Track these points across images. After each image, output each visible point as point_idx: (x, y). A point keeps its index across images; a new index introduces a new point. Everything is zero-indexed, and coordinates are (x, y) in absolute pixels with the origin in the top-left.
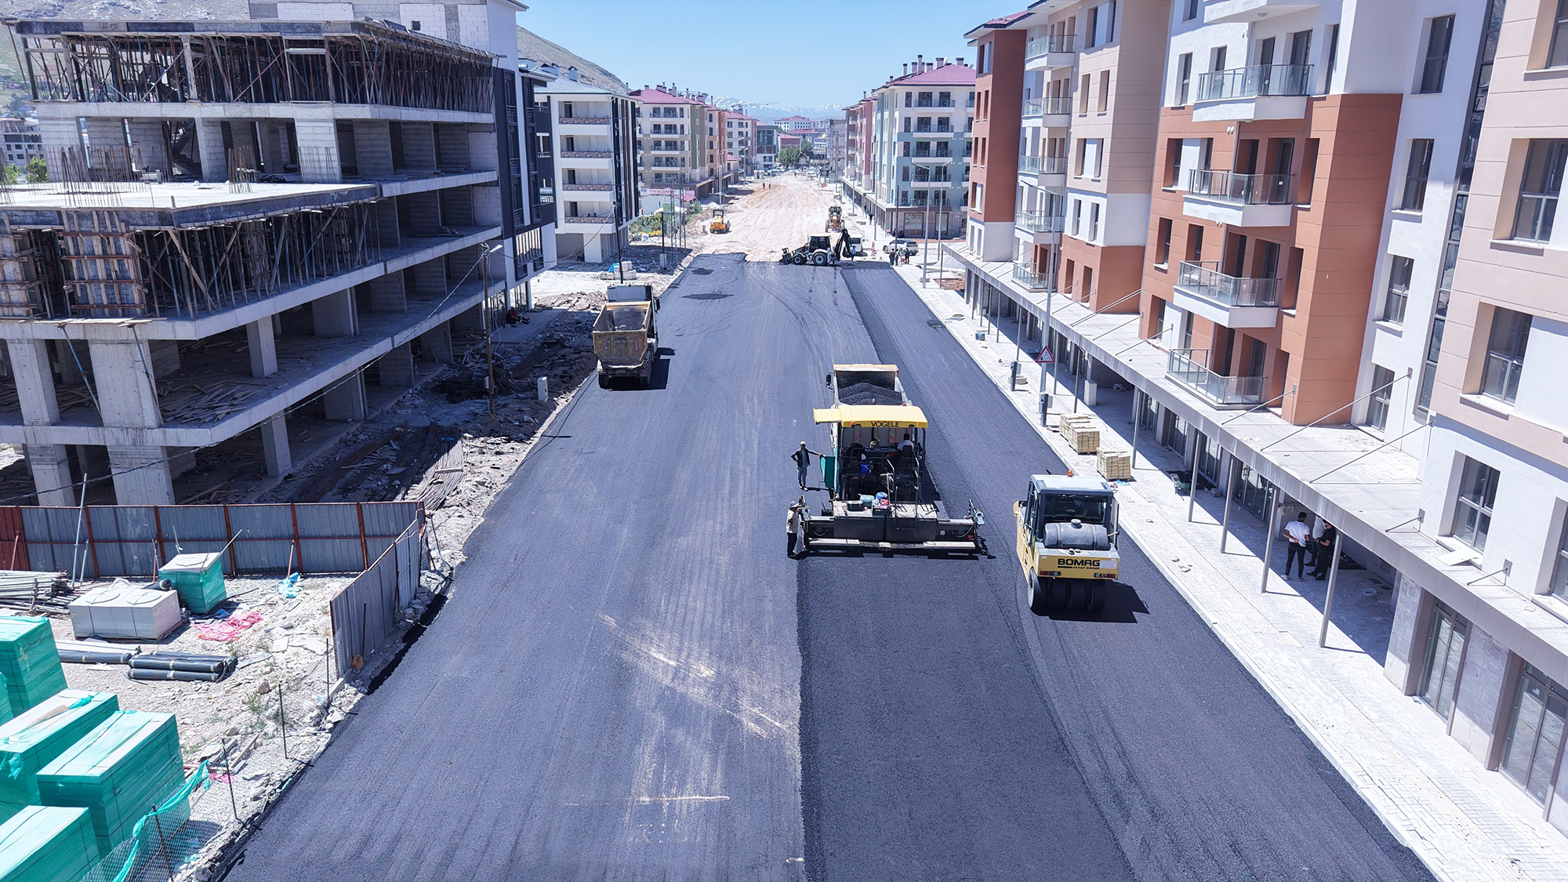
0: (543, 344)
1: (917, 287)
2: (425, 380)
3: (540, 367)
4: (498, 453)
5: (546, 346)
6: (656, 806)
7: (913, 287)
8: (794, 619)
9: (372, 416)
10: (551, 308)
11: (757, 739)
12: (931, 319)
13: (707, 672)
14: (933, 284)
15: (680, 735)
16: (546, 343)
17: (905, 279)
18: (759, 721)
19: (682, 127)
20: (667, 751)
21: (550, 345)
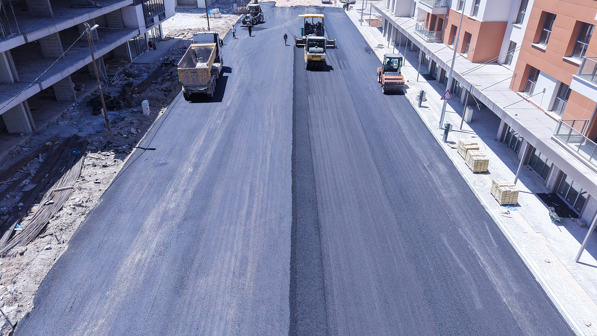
0: (163, 64)
1: (357, 24)
2: (86, 95)
3: (155, 83)
4: (104, 166)
5: (164, 65)
7: (355, 24)
9: (39, 129)
10: (173, 38)
12: (366, 46)
14: (365, 23)
16: (164, 64)
17: (351, 19)
21: (166, 65)
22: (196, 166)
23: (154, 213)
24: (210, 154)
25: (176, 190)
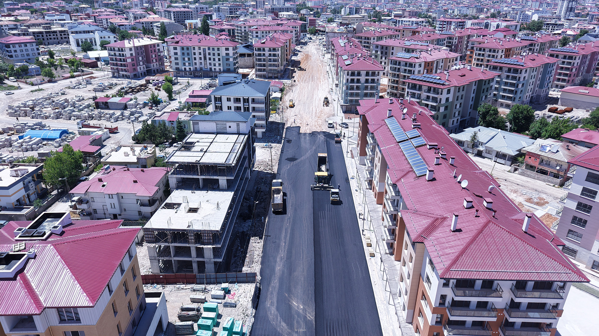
4: (258, 243)
6: (297, 331)
7: (344, 156)
8: (314, 295)
11: (309, 320)
13: (302, 307)
14: (349, 155)
15: (299, 319)
16: (257, 191)
17: (343, 149)
18: (309, 317)
19: (278, 54)
20: (298, 322)
22: (285, 243)
23: (278, 257)
24: (288, 238)
25: (282, 251)
